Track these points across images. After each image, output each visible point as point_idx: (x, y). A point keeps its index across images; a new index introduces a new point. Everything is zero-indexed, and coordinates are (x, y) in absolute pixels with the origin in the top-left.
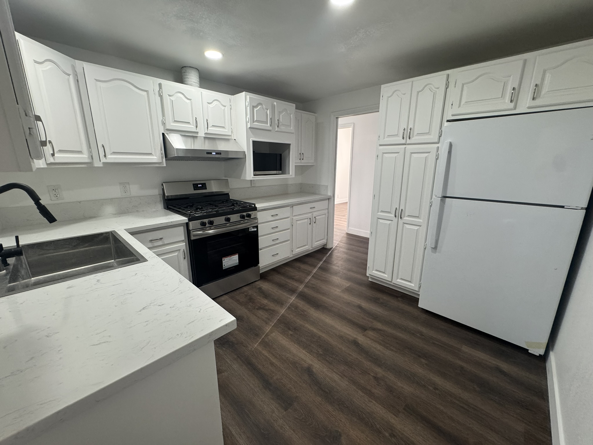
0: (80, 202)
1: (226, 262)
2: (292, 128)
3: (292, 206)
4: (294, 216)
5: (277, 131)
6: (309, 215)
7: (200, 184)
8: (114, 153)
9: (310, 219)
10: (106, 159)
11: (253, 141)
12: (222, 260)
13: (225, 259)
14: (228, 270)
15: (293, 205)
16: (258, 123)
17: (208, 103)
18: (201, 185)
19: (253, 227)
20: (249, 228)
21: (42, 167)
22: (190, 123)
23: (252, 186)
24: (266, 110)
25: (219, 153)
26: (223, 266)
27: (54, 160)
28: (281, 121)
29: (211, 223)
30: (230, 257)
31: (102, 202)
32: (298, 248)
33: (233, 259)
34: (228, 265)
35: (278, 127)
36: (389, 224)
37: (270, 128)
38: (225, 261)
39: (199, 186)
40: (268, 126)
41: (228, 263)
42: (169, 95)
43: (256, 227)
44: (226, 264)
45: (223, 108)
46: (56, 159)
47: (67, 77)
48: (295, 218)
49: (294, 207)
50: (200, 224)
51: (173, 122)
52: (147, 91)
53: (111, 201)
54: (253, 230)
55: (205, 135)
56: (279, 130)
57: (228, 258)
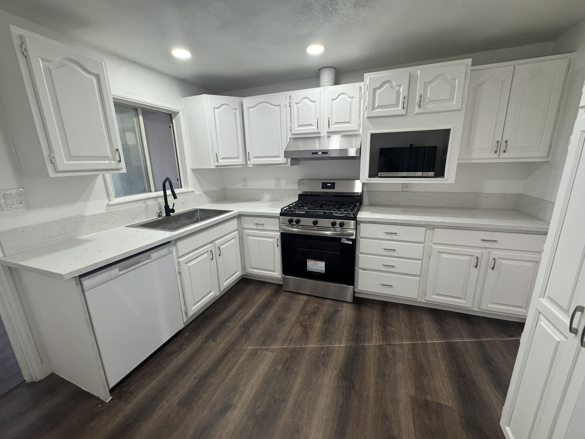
0: (253, 189)
1: (311, 264)
2: (454, 103)
3: (432, 227)
4: (434, 243)
5: (417, 114)
6: (477, 252)
7: (329, 183)
8: (255, 157)
9: (477, 258)
10: (250, 162)
11: (371, 134)
12: (307, 261)
13: (310, 261)
14: (313, 273)
15: (435, 227)
16: (381, 109)
17: (333, 100)
18: (330, 185)
19: (347, 239)
20: (341, 238)
21: (213, 168)
22: (312, 124)
23: (403, 190)
24: (398, 88)
25: (325, 152)
26: (308, 268)
27: (218, 164)
28: (428, 96)
29: (298, 222)
30: (316, 262)
31: (263, 191)
32: (438, 295)
33: (319, 265)
34: (312, 268)
35: (419, 107)
36: (559, 342)
37: (404, 112)
38: (309, 263)
39: (328, 185)
40: (400, 109)
41: (312, 267)
42: (297, 104)
43: (351, 241)
44: (310, 266)
45: (350, 100)
46: (219, 163)
47: (235, 111)
48: (435, 247)
49: (435, 229)
50: (288, 220)
51: (298, 127)
52: (280, 105)
53: (268, 191)
54: (346, 242)
55: (327, 134)
56: (420, 111)
57: (314, 261)
